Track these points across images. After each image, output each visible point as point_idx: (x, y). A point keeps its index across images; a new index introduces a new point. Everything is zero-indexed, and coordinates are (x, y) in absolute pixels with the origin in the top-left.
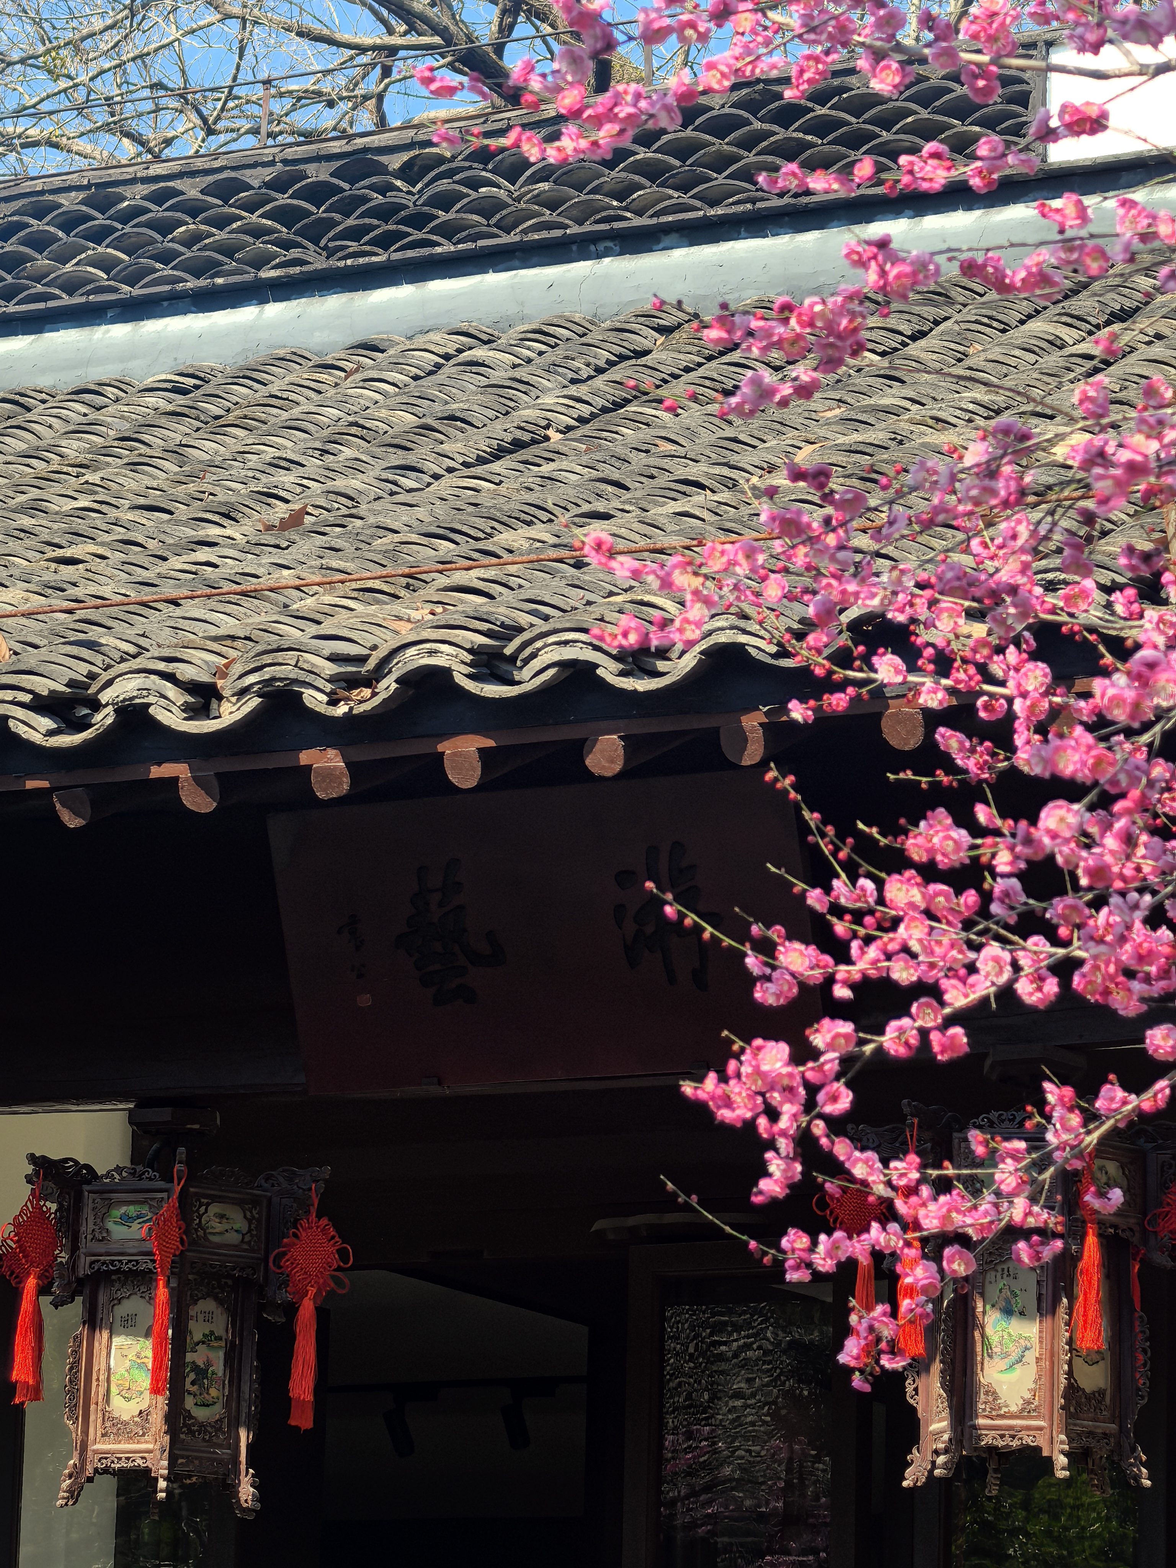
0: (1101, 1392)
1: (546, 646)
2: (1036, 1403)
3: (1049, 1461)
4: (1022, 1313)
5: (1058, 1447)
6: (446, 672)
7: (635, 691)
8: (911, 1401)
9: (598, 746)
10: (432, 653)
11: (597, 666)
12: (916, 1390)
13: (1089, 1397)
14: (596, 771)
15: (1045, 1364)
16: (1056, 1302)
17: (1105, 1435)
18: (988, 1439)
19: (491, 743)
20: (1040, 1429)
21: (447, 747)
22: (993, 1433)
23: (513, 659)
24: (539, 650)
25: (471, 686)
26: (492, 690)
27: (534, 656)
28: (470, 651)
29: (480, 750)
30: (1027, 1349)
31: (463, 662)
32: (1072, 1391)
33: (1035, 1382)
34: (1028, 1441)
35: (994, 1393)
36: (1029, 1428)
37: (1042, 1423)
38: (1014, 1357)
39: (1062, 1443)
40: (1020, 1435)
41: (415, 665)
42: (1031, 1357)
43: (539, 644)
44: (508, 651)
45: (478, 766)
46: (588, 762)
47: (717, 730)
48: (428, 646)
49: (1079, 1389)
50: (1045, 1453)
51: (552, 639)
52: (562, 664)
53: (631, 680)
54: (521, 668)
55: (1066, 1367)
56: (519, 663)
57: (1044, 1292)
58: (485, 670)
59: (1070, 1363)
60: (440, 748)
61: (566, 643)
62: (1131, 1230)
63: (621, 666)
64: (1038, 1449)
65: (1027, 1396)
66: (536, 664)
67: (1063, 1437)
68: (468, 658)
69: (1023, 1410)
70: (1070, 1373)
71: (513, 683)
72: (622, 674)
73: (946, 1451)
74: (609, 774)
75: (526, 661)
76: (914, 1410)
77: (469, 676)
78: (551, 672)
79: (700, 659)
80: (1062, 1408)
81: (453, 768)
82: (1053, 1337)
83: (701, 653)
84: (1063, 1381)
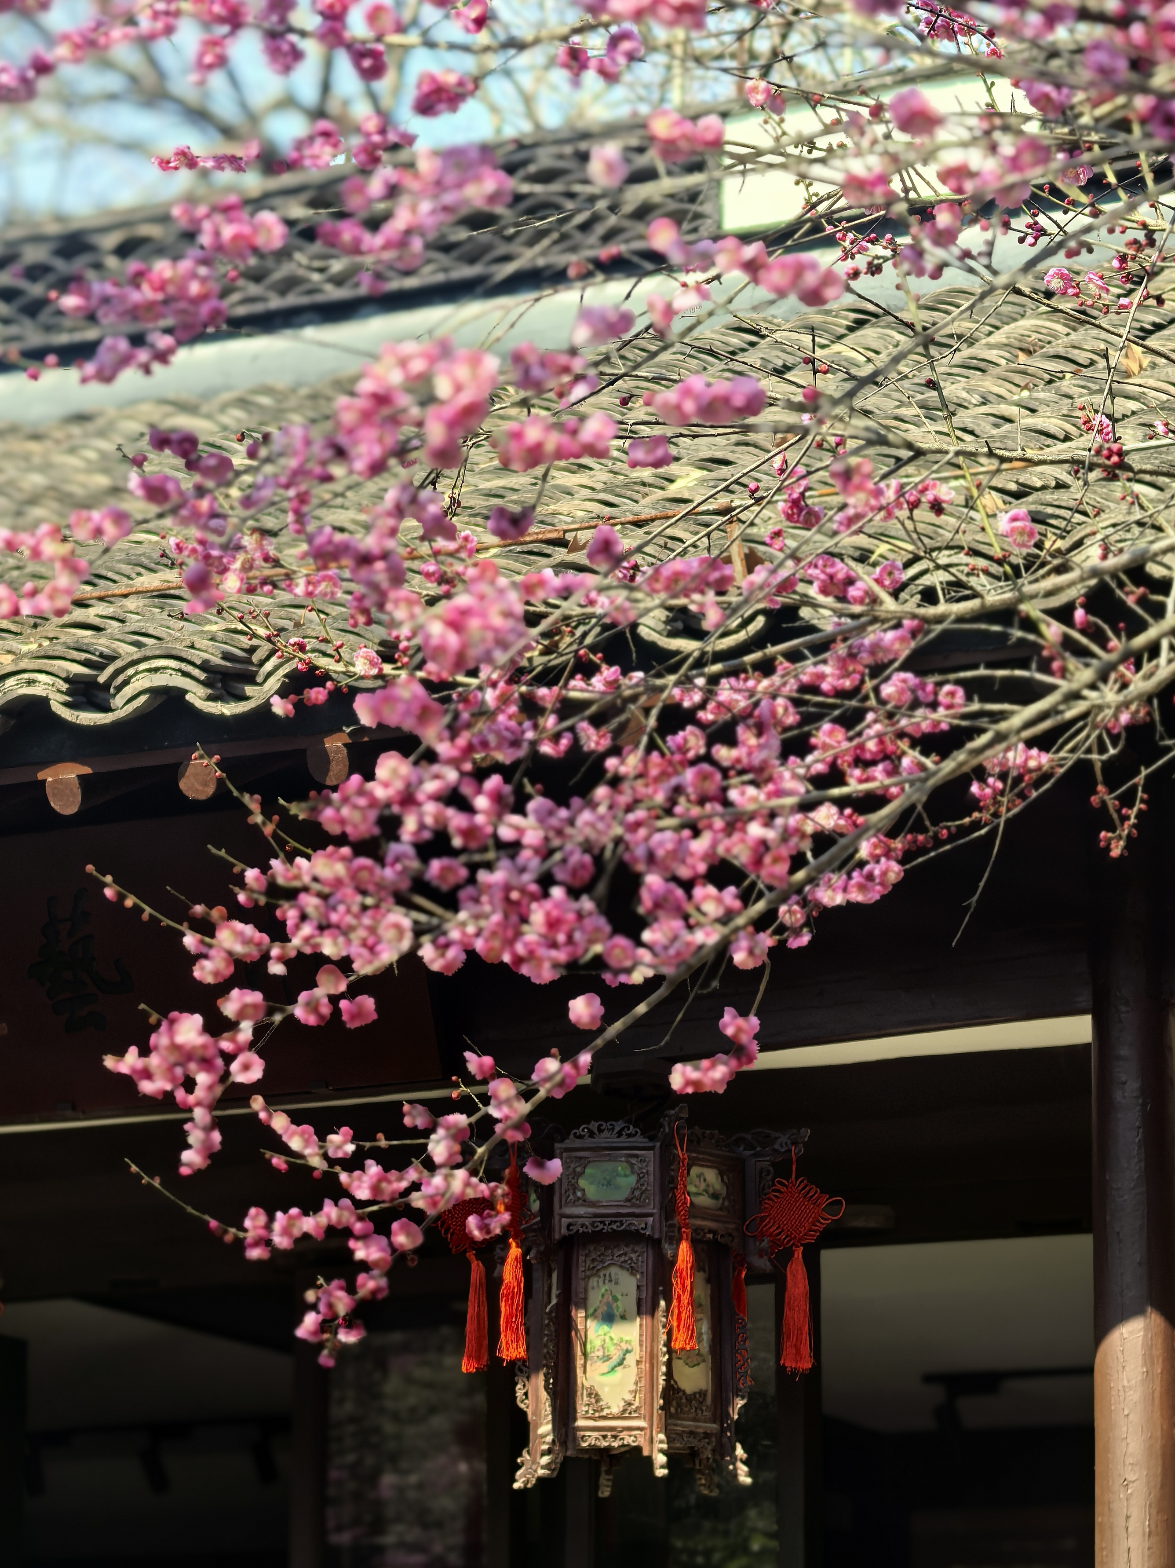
0: (702, 1394)
1: (137, 673)
2: (637, 1404)
3: (649, 1460)
4: (623, 1318)
5: (658, 1446)
6: (43, 702)
7: (222, 715)
8: (522, 1406)
9: (190, 771)
10: (30, 682)
11: (186, 692)
12: (526, 1394)
13: (690, 1398)
14: (191, 795)
15: (646, 1366)
16: (655, 1306)
17: (707, 1435)
18: (591, 1440)
19: (87, 770)
20: (640, 1429)
21: (48, 775)
22: (595, 1434)
23: (107, 685)
24: (131, 677)
25: (67, 714)
26: (88, 718)
27: (126, 683)
28: (66, 680)
29: (79, 777)
30: (628, 1351)
31: (59, 691)
32: (671, 1392)
33: (636, 1383)
34: (629, 1440)
35: (597, 1395)
36: (630, 1429)
37: (642, 1423)
38: (615, 1360)
39: (661, 1442)
40: (622, 1435)
41: (14, 695)
42: (631, 1359)
43: (130, 671)
44: (102, 679)
45: (78, 792)
46: (183, 785)
47: (304, 751)
48: (26, 676)
49: (679, 1390)
50: (646, 1453)
51: (143, 666)
52: (154, 692)
53: (219, 704)
54: (114, 695)
55: (664, 1369)
56: (112, 690)
57: (644, 1296)
58: (82, 699)
59: (669, 1364)
60: (41, 776)
61: (156, 670)
62: (730, 1235)
63: (209, 691)
64: (638, 1449)
65: (629, 1397)
66: (128, 691)
67: (662, 1436)
68: (65, 686)
69: (624, 1411)
70: (669, 1374)
71: (107, 709)
72: (210, 698)
73: (549, 1452)
74: (203, 797)
75: (119, 689)
76: (524, 1414)
77: (66, 704)
78: (143, 698)
79: (283, 683)
80: (662, 1408)
81: (54, 795)
82: (653, 1340)
83: (285, 676)
84: (661, 1381)
